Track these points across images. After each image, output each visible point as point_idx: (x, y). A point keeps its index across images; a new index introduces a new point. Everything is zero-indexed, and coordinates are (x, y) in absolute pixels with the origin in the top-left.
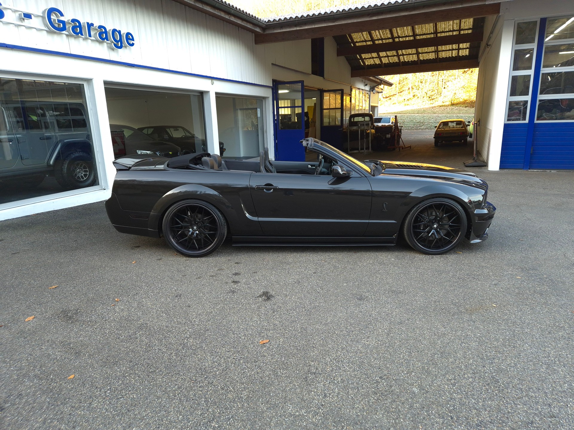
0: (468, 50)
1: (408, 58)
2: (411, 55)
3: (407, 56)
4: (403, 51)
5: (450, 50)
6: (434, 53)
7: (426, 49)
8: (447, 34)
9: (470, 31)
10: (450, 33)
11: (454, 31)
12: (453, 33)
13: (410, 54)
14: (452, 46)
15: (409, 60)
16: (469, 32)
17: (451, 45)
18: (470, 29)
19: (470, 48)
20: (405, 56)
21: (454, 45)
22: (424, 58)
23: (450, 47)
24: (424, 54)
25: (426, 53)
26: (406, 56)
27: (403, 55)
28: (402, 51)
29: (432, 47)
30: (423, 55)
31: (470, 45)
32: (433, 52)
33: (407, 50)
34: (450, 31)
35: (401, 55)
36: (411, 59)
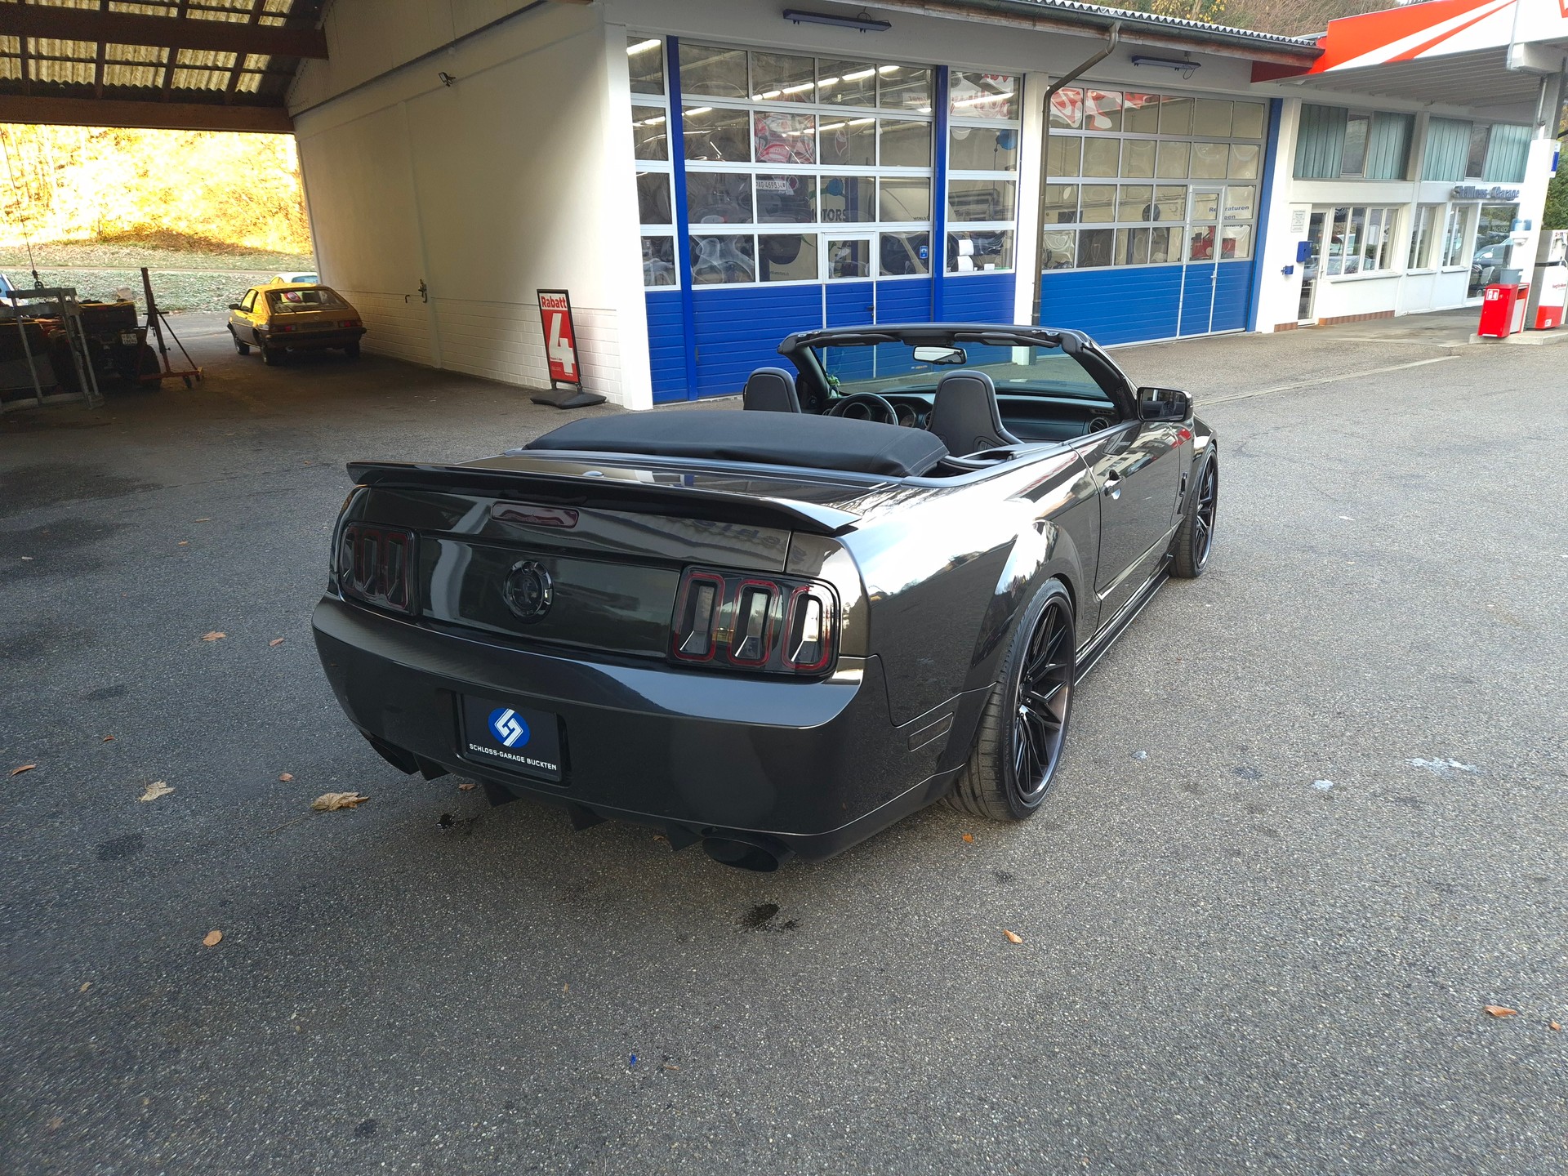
0: (258, 77)
1: (54, 70)
2: (69, 64)
3: (53, 65)
4: (44, 41)
5: (206, 68)
6: (152, 69)
7: (128, 52)
8: (211, 16)
9: (279, 22)
10: (218, 13)
11: (234, 10)
12: (228, 17)
13: (67, 59)
14: (216, 56)
15: (56, 79)
16: (276, 25)
17: (213, 53)
18: (280, 15)
19: (267, 74)
20: (44, 63)
21: (222, 55)
22: (112, 79)
23: (207, 59)
24: (118, 67)
25: (127, 63)
26: (50, 62)
27: (39, 57)
28: (37, 44)
29: (149, 48)
30: (113, 70)
31: (270, 65)
32: (151, 64)
33: (57, 42)
34: (223, 9)
35: (32, 57)
36: (66, 76)
